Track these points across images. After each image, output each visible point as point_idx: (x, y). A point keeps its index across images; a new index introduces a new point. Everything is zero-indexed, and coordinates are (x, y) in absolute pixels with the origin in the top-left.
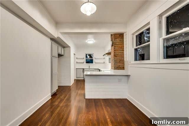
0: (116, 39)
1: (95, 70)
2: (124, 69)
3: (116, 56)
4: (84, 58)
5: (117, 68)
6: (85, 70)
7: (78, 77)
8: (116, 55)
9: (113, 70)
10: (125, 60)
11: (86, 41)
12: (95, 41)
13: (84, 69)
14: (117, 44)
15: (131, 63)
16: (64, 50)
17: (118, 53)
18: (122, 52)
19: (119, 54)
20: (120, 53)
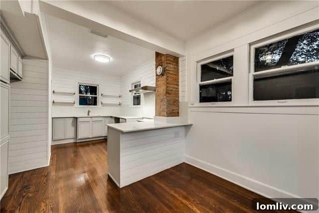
0: (169, 63)
1: (103, 119)
2: (178, 116)
3: (169, 94)
4: (75, 94)
5: (171, 113)
6: (79, 120)
7: (56, 138)
8: (170, 92)
9: (165, 118)
10: (180, 100)
11: (92, 56)
12: (111, 59)
13: (77, 118)
14: (171, 72)
15: (195, 106)
16: (23, 65)
17: (171, 89)
18: (176, 87)
19: (173, 89)
20: (175, 89)
